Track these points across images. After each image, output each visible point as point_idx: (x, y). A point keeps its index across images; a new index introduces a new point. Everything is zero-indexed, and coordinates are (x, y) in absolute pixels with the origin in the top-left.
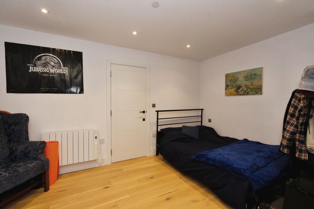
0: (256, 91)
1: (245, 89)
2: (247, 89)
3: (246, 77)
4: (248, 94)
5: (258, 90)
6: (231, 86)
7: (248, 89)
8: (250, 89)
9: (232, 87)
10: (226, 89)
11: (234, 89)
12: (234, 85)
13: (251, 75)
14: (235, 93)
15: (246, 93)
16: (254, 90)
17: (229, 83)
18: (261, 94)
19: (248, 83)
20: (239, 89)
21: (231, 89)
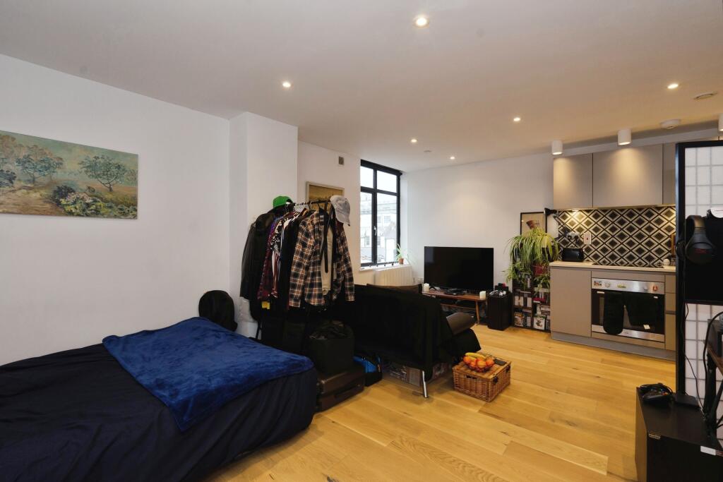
0: (121, 209)
1: (89, 201)
2: (95, 201)
3: (88, 167)
4: (97, 213)
5: (129, 207)
6: (29, 181)
7: (98, 200)
8: (105, 201)
9: (29, 185)
11: (43, 192)
12: (42, 179)
13: (108, 166)
14: (48, 206)
15: (89, 211)
16: (117, 206)
17: (14, 167)
18: (135, 217)
19: (97, 184)
20: (64, 196)
21: (25, 191)
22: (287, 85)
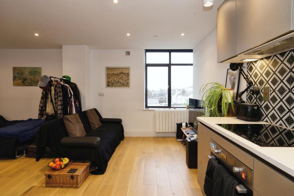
2: (31, 82)
3: (30, 73)
4: (32, 85)
8: (33, 81)
9: (19, 79)
10: (14, 80)
11: (21, 80)
12: (21, 77)
13: (34, 71)
14: (22, 84)
15: (30, 85)
17: (16, 75)
19: (32, 77)
20: (25, 81)
21: (18, 80)
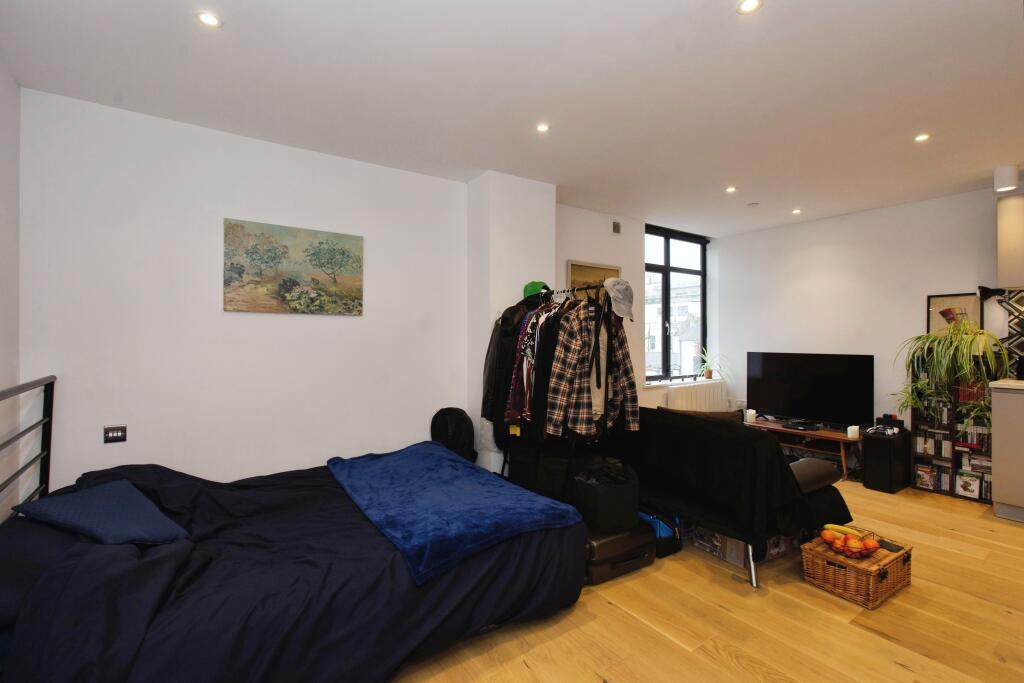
0: (345, 304)
1: (313, 295)
2: (320, 295)
3: (313, 254)
4: (321, 310)
5: (353, 301)
6: (256, 274)
7: (323, 293)
8: (329, 295)
9: (257, 279)
10: (227, 283)
11: (269, 286)
12: (269, 272)
13: (332, 252)
14: (274, 302)
15: (314, 307)
16: (341, 300)
17: (242, 260)
18: (360, 313)
19: (322, 275)
20: (289, 291)
21: (252, 286)
22: (543, 128)
